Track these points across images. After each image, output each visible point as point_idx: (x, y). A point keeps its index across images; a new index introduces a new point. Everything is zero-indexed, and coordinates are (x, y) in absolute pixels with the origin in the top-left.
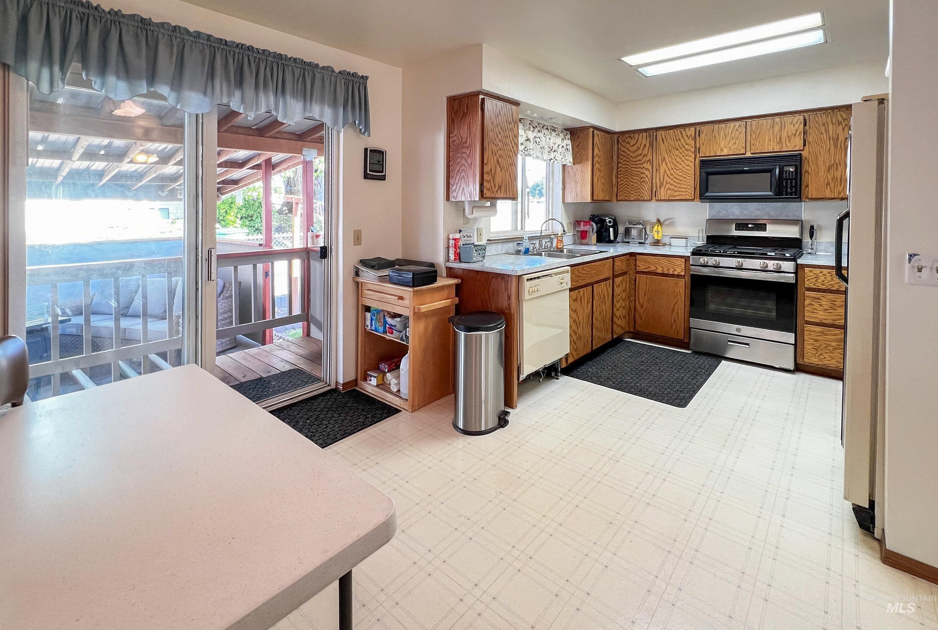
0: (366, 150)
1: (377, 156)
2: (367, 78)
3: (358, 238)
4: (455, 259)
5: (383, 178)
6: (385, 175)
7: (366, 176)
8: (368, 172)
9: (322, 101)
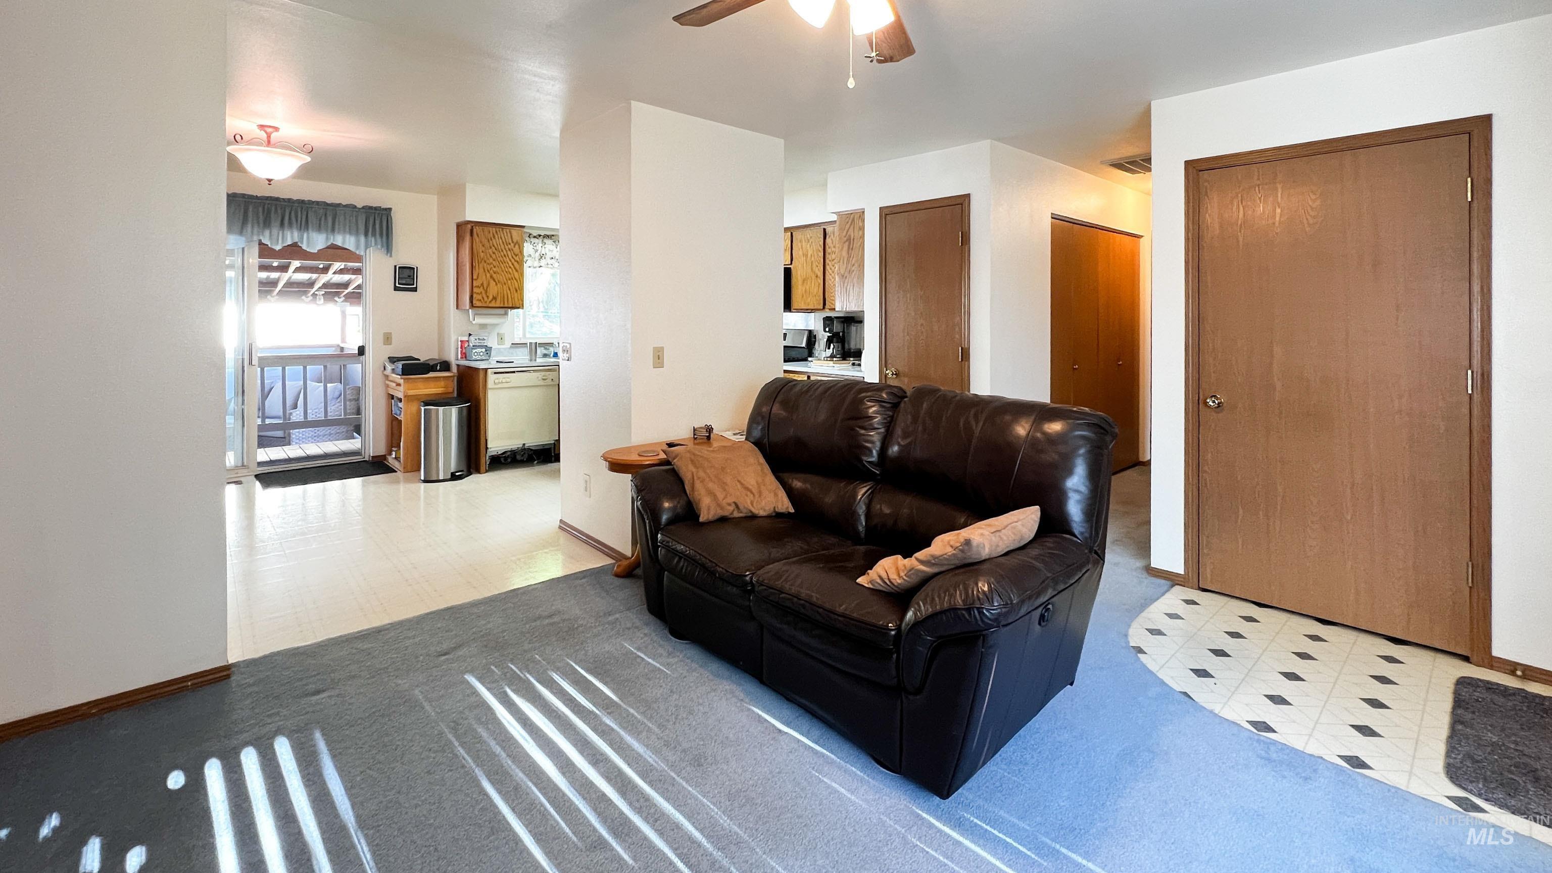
0: (395, 266)
1: (407, 272)
2: (390, 209)
3: (388, 339)
4: (462, 358)
5: (415, 290)
6: (416, 287)
7: (396, 289)
8: (397, 285)
9: (350, 233)
